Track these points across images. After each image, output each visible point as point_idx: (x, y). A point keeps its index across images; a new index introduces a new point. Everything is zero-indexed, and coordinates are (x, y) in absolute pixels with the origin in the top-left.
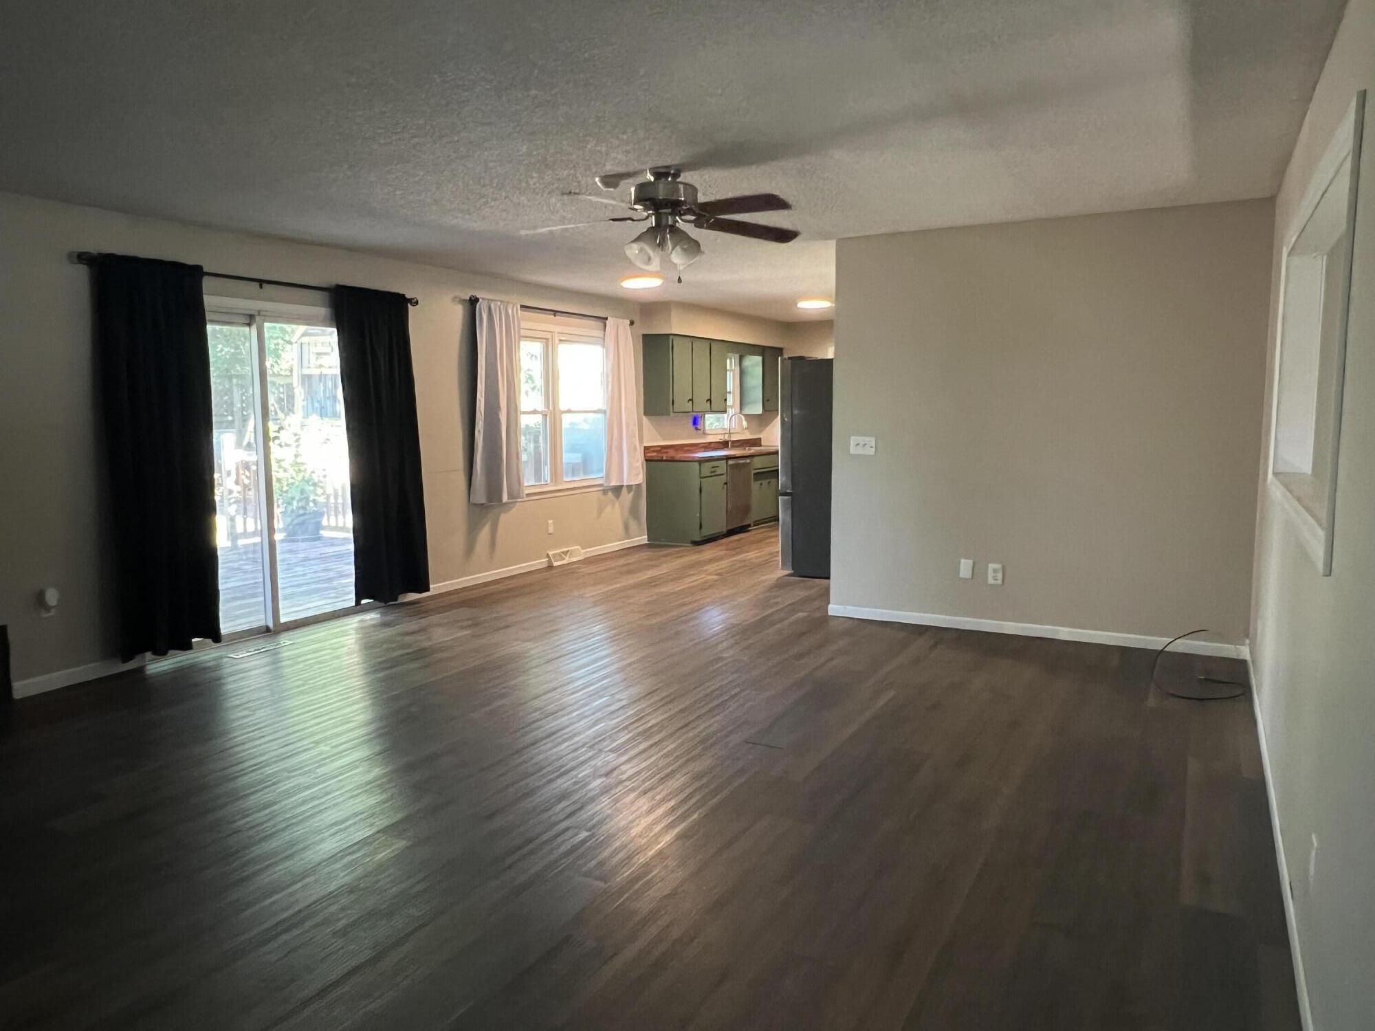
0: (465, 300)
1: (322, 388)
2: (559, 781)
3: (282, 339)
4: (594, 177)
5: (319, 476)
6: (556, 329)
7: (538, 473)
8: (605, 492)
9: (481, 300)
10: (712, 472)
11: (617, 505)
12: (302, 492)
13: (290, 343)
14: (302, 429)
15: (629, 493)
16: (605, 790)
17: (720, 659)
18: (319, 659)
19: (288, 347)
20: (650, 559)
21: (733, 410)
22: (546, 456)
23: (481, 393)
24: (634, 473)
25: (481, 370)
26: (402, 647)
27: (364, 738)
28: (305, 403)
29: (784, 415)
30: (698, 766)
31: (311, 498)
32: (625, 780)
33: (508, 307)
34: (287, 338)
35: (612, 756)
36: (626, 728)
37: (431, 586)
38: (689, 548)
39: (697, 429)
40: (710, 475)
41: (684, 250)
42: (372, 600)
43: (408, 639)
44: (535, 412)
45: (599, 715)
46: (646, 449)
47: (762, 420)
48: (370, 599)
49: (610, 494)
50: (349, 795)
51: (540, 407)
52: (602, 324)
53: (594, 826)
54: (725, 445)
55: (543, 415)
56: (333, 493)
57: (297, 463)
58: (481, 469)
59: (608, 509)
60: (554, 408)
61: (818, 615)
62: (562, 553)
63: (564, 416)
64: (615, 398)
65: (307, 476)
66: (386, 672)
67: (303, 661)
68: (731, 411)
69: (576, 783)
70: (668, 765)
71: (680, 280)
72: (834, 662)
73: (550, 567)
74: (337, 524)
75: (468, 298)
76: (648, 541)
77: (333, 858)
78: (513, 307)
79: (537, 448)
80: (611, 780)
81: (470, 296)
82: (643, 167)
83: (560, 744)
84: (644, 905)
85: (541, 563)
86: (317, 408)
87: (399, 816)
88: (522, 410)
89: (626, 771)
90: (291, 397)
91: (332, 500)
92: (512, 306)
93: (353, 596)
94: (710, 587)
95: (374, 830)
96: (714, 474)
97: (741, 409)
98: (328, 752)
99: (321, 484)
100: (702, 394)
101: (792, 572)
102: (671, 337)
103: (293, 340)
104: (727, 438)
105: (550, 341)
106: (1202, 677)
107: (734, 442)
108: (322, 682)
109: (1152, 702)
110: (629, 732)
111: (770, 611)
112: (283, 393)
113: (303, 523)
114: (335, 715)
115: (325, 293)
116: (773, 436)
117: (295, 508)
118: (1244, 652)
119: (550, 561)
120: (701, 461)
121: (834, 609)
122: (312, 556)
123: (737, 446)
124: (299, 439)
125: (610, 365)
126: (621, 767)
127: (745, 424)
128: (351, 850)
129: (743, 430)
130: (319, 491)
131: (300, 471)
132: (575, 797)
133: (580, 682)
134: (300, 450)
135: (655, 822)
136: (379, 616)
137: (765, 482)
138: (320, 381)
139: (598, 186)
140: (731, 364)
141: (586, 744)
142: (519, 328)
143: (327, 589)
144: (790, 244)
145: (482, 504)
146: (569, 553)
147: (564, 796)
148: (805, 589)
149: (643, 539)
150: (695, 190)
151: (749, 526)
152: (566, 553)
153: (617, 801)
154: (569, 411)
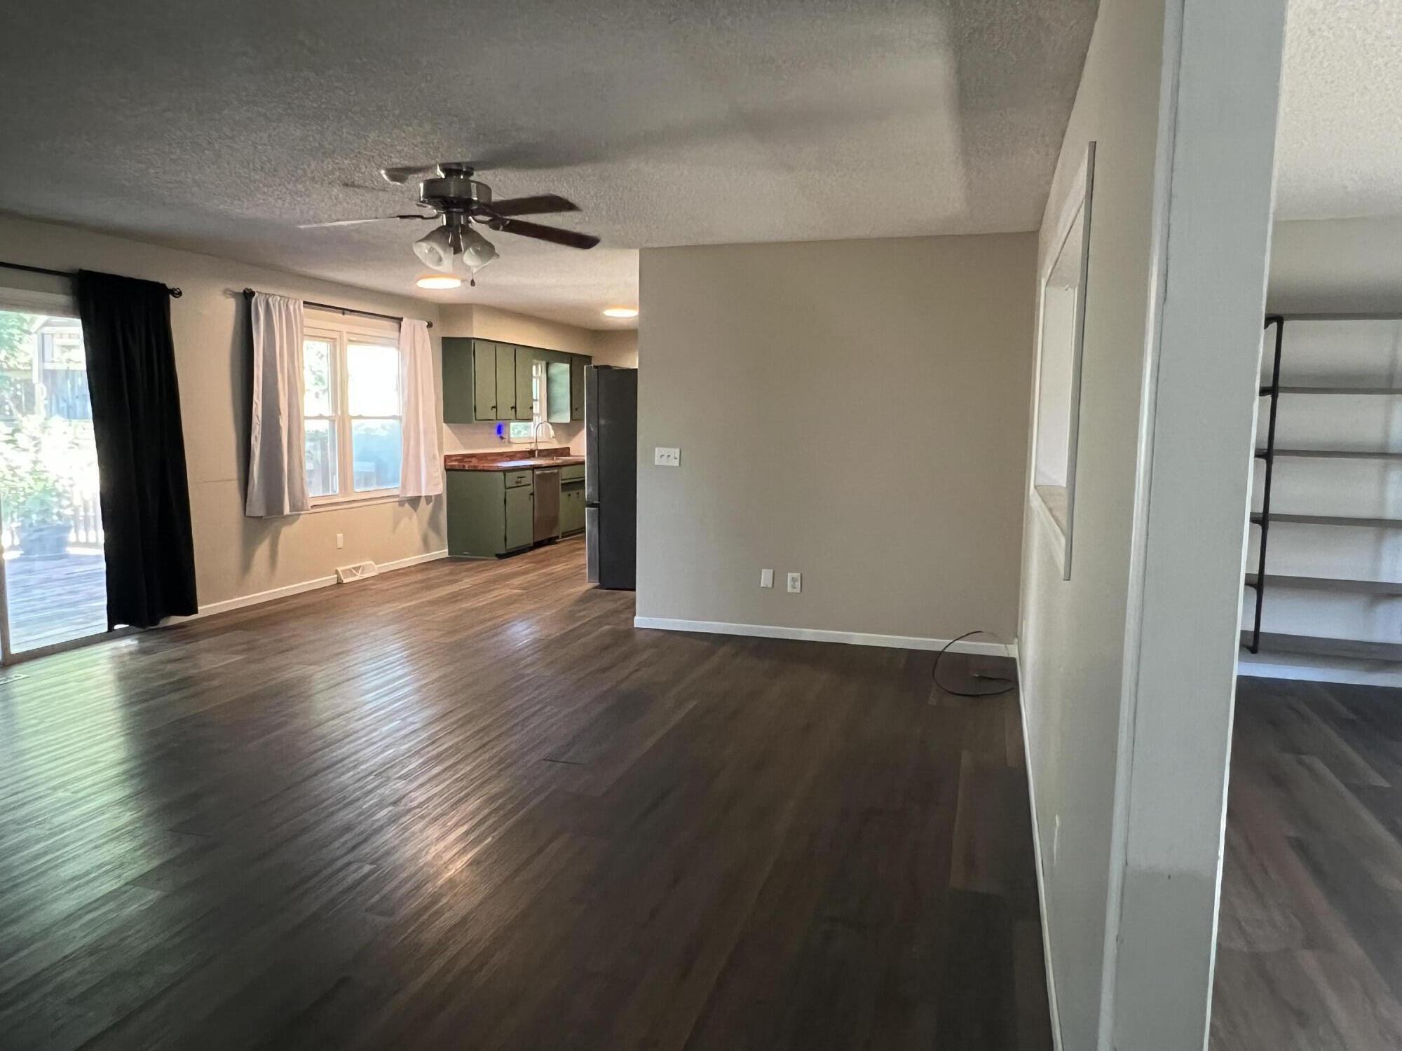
0: (238, 293)
1: (69, 386)
2: (341, 814)
3: (19, 328)
4: (379, 168)
5: (63, 486)
6: (345, 328)
7: (325, 483)
8: (401, 503)
9: (256, 293)
10: (517, 483)
11: (415, 516)
12: (42, 503)
13: (28, 332)
14: (43, 432)
15: (428, 504)
16: (393, 820)
17: (523, 676)
18: (60, 694)
19: (26, 337)
20: (451, 574)
21: (540, 418)
22: (334, 463)
23: (258, 393)
24: (433, 483)
25: (258, 369)
26: (163, 677)
27: (113, 780)
28: (47, 402)
29: (590, 425)
30: (494, 788)
31: (55, 510)
32: (415, 808)
33: (289, 303)
34: (25, 327)
35: (400, 784)
36: (418, 752)
37: (199, 608)
38: (494, 562)
39: (502, 438)
40: (516, 485)
41: (477, 252)
42: (127, 626)
43: (170, 667)
44: (321, 417)
45: (389, 740)
46: (447, 458)
47: (568, 430)
48: (125, 624)
49: (407, 505)
50: (90, 846)
51: (328, 412)
52: (396, 325)
53: (378, 859)
54: (530, 454)
55: (330, 420)
56: (82, 506)
57: (35, 471)
58: (259, 478)
59: (405, 521)
60: (342, 412)
61: (622, 627)
62: (354, 568)
63: (355, 423)
64: (412, 405)
65: (49, 485)
66: (145, 705)
67: (39, 697)
68: (537, 420)
69: (360, 814)
70: (462, 789)
71: (473, 283)
72: (639, 674)
73: (340, 583)
74: (87, 539)
75: (242, 291)
76: (449, 555)
77: (70, 918)
78: (295, 303)
79: (324, 456)
80: (400, 808)
81: (244, 289)
82: (433, 162)
83: (343, 774)
84: (430, 936)
85: (330, 579)
86: (63, 408)
87: (155, 863)
88: (306, 415)
89: (416, 798)
90: (30, 395)
91: (82, 513)
92: (294, 301)
93: (105, 621)
94: (515, 601)
95: (122, 882)
96: (518, 485)
97: (548, 420)
98: (66, 798)
99: (66, 495)
100: (506, 400)
101: (598, 584)
102: (473, 341)
103: (32, 330)
104: (533, 447)
105: (338, 340)
106: (977, 675)
107: (540, 451)
108: (63, 719)
109: (932, 701)
110: (422, 757)
111: (577, 625)
112: (20, 390)
113: (40, 539)
114: (79, 755)
115: (65, 279)
116: (579, 447)
117: (34, 522)
118: (1012, 651)
119: (339, 578)
120: (506, 471)
121: (640, 621)
122: (55, 576)
123: (544, 456)
124: (39, 443)
125: (406, 370)
126: (411, 794)
127: (552, 432)
128: (90, 908)
129: (550, 438)
130: (65, 502)
131: (39, 479)
132: (362, 827)
133: (371, 705)
134: (40, 456)
135: (447, 849)
136: (136, 642)
137: (573, 493)
138: (67, 378)
139: (384, 178)
140: (538, 371)
141: (373, 772)
142: (303, 326)
143: (74, 614)
144: (593, 250)
145: (261, 517)
146: (361, 569)
147: (348, 828)
148: (612, 601)
149: (444, 553)
150: (488, 189)
151: (558, 537)
152: (357, 569)
153: (406, 829)
154: (360, 417)
